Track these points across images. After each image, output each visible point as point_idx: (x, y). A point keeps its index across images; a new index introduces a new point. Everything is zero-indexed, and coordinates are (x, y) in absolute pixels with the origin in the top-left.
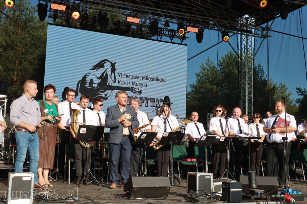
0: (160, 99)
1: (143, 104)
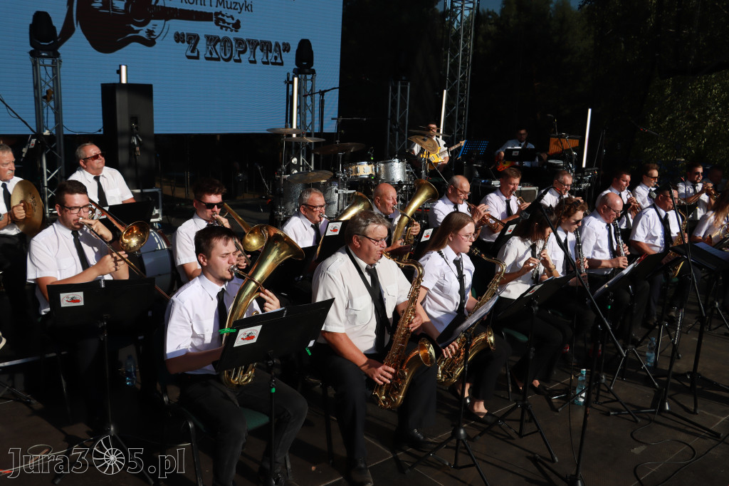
0: (284, 44)
1: (245, 57)
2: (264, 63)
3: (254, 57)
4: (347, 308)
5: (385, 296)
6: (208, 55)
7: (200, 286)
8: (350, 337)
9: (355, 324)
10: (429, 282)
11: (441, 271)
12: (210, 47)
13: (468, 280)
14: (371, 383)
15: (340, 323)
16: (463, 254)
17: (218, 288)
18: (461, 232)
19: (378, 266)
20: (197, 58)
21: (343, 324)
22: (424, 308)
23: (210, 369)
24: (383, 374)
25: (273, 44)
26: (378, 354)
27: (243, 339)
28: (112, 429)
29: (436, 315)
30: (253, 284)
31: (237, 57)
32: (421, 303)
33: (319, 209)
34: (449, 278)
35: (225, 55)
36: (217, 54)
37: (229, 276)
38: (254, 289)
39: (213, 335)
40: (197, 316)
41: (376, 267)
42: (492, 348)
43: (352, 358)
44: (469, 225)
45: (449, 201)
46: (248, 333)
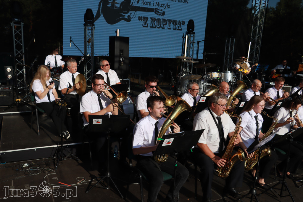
0: (182, 21)
1: (166, 27)
2: (174, 29)
3: (170, 27)
4: (208, 133)
5: (224, 129)
6: (151, 26)
7: (148, 120)
8: (208, 146)
9: (211, 140)
10: (243, 125)
11: (249, 120)
12: (152, 23)
13: (260, 125)
14: (216, 166)
15: (204, 139)
16: (259, 114)
17: (155, 121)
18: (258, 104)
19: (222, 116)
20: (147, 27)
21: (206, 140)
22: (240, 135)
23: (150, 154)
24: (221, 163)
25: (178, 21)
26: (220, 154)
27: (166, 143)
28: (109, 174)
29: (245, 139)
30: (170, 121)
31: (163, 27)
32: (239, 134)
33: (196, 91)
34: (252, 123)
35: (158, 26)
36: (155, 25)
37: (160, 117)
38: (170, 122)
39: (152, 140)
40: (146, 132)
41: (221, 117)
42: (270, 156)
43: (208, 155)
44: (262, 101)
45: (252, 90)
46: (168, 141)
